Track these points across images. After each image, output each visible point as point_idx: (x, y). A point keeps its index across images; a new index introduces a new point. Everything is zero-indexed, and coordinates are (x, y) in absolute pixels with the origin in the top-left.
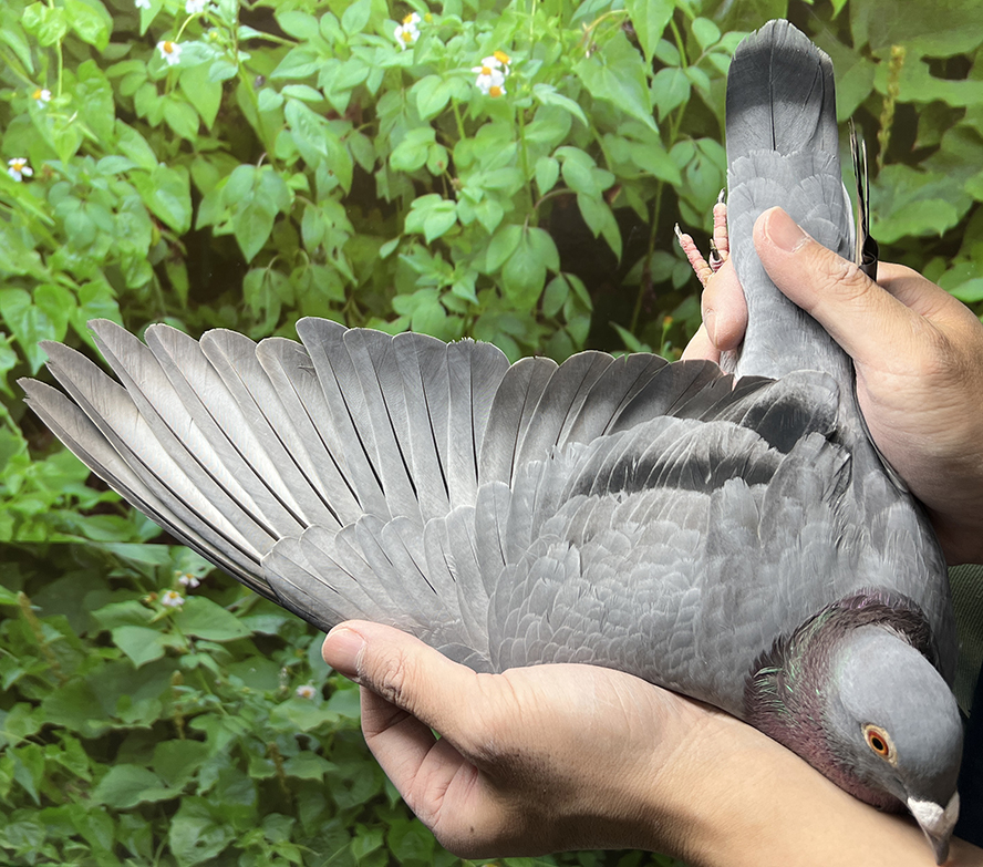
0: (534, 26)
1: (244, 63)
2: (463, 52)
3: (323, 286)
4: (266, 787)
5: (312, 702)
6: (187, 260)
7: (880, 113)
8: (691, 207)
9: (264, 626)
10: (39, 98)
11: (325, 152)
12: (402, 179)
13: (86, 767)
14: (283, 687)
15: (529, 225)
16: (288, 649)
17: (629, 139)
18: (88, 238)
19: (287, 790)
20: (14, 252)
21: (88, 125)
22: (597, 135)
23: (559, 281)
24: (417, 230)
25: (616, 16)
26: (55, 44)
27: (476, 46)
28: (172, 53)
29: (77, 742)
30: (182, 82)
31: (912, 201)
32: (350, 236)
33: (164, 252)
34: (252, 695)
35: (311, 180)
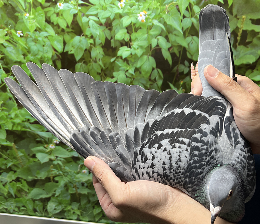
0: (154, 5)
1: (79, 10)
2: (135, 10)
3: (96, 68)
4: (73, 195)
5: (86, 174)
6: (61, 60)
7: (238, 33)
8: (190, 53)
9: (75, 154)
10: (26, 16)
11: (98, 33)
12: (118, 42)
13: (27, 188)
14: (79, 170)
15: (149, 55)
16: (81, 160)
17: (175, 35)
18: (36, 53)
19: (78, 196)
20: (17, 55)
21: (38, 23)
22: (168, 34)
23: (156, 70)
24: (121, 55)
25: (175, 3)
26: (31, 2)
27: (139, 9)
28: (61, 6)
29: (25, 182)
30: (63, 14)
31: (245, 55)
32: (104, 56)
33: (56, 57)
34: (71, 172)
35: (94, 41)
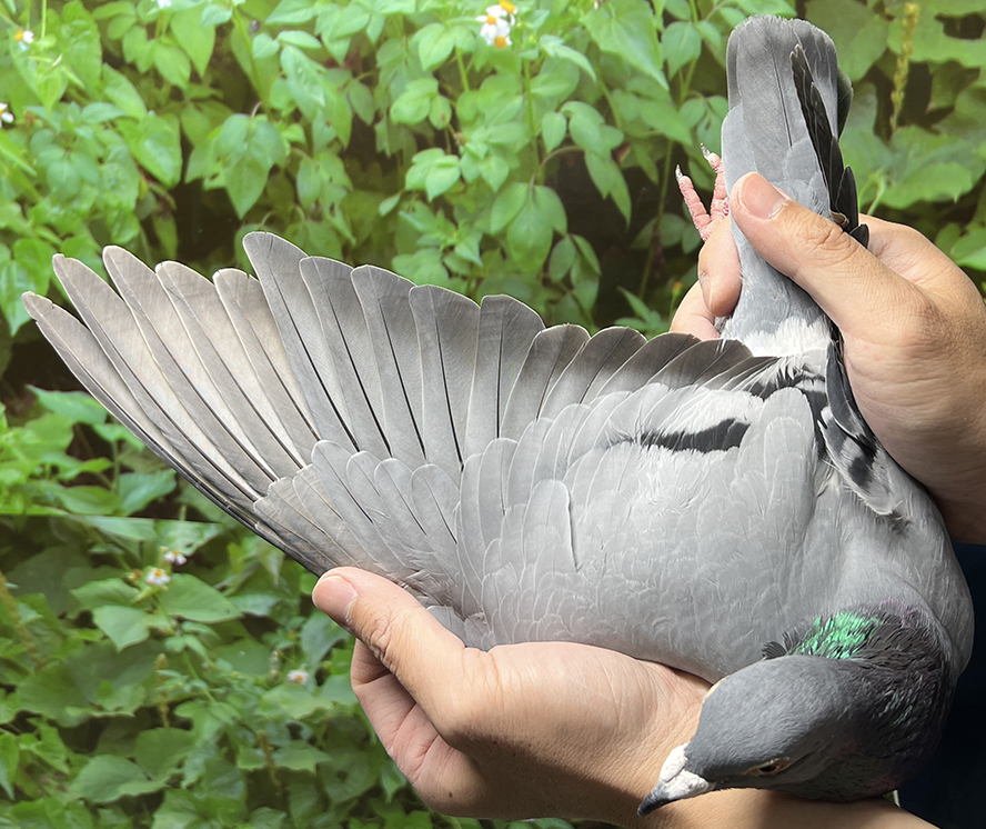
1: (239, 7)
3: (319, 246)
4: (256, 780)
5: (304, 688)
6: (176, 215)
7: (894, 72)
8: (701, 168)
9: (254, 606)
10: (21, 40)
11: (321, 101)
12: (403, 132)
13: (63, 757)
14: (274, 672)
15: (536, 183)
16: (279, 631)
17: (638, 95)
18: (72, 190)
19: (277, 783)
21: (74, 70)
22: (605, 90)
23: (566, 243)
24: (419, 186)
29: (54, 731)
30: (173, 26)
31: (927, 164)
32: (349, 192)
33: (152, 205)
34: (242, 681)
35: (308, 131)
